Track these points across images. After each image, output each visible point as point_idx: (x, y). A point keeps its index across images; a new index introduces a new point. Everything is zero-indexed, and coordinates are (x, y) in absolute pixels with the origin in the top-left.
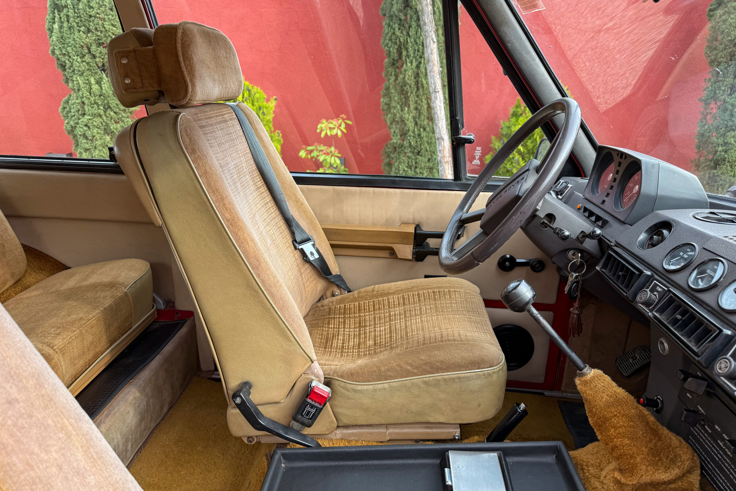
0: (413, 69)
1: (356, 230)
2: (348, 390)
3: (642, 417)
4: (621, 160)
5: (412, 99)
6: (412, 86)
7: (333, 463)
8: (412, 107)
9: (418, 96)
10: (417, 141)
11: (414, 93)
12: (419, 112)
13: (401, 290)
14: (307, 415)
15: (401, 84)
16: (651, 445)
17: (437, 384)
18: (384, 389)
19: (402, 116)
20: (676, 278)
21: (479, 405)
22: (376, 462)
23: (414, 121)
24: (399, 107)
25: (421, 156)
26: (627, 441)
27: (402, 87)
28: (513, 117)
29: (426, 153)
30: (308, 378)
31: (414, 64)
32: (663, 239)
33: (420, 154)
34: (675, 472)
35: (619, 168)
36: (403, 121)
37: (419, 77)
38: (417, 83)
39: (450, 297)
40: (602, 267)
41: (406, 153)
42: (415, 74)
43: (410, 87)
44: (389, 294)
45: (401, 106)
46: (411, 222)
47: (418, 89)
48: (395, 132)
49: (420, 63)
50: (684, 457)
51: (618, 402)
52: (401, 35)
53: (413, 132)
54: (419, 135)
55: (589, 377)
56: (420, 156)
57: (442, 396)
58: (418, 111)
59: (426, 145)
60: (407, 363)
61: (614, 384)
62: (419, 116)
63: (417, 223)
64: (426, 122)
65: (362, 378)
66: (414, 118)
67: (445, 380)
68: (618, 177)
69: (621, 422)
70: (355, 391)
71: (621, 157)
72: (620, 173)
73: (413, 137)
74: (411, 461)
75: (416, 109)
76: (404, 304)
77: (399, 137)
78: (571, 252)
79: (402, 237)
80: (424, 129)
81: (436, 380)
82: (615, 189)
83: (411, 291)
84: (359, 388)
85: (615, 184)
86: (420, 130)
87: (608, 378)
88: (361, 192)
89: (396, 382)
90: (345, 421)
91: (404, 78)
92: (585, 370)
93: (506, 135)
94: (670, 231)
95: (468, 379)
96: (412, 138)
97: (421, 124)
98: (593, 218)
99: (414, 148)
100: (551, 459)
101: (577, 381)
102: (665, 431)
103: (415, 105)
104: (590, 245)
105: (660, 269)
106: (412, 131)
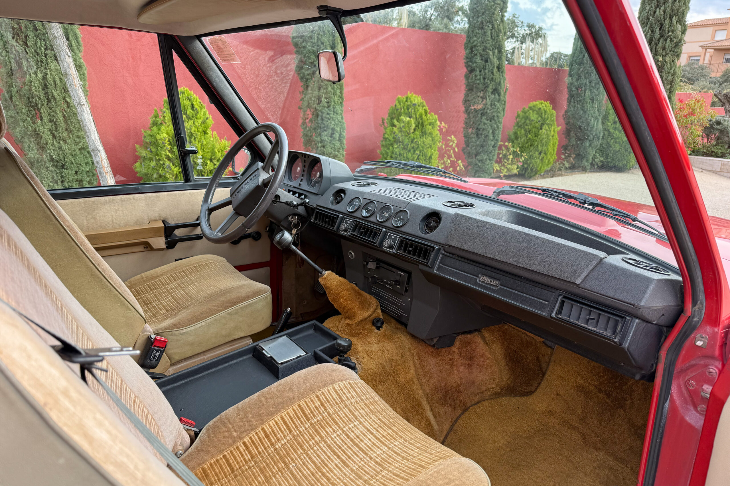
0: (39, 80)
1: (113, 233)
2: (176, 335)
3: (353, 288)
4: (305, 159)
5: (44, 111)
6: (42, 97)
7: (183, 382)
8: (46, 119)
9: (50, 108)
10: (59, 154)
11: (45, 105)
12: (55, 124)
13: (167, 272)
14: (154, 358)
15: (27, 96)
16: (359, 300)
17: (236, 312)
18: (202, 326)
19: (36, 129)
20: (355, 214)
21: (263, 318)
22: (212, 370)
23: (51, 133)
24: (29, 119)
25: (67, 169)
26: (349, 302)
27: (29, 98)
28: (154, 126)
29: (72, 165)
30: (145, 335)
31: (40, 75)
32: (342, 199)
33: (65, 167)
34: (372, 310)
35: (305, 164)
36: (38, 134)
37: (47, 88)
38: (46, 94)
39: (208, 266)
40: (315, 220)
41: (47, 168)
42: (43, 85)
43: (40, 98)
44: (157, 277)
45: (31, 119)
46: (158, 218)
47: (49, 101)
48: (29, 146)
49: (46, 74)
50: (373, 303)
51: (341, 284)
52: (17, 44)
53: (52, 145)
54: (60, 148)
55: (326, 275)
56: (65, 169)
57: (241, 319)
58: (53, 123)
59: (70, 157)
60: (214, 306)
61: (337, 276)
62: (56, 128)
63: (163, 219)
64: (65, 134)
65: (184, 325)
66: (50, 130)
67: (241, 308)
68: (306, 169)
69: (344, 293)
70: (181, 334)
71: (305, 157)
72: (307, 166)
73: (54, 150)
74: (235, 361)
75: (51, 121)
76: (175, 280)
77: (36, 151)
78: (290, 217)
79: (155, 232)
80: (65, 141)
81: (236, 310)
82: (305, 176)
83: (176, 270)
84: (185, 331)
85: (305, 173)
86: (59, 143)
87: (334, 274)
88: (109, 201)
89: (209, 320)
90: (177, 358)
91: (30, 90)
92: (323, 272)
93: (150, 143)
94: (345, 194)
95: (255, 303)
96: (52, 151)
97: (60, 137)
98: (297, 195)
99: (57, 162)
100: (311, 331)
101: (320, 280)
102: (363, 293)
103: (49, 117)
104: (301, 210)
105: (346, 212)
106: (51, 143)
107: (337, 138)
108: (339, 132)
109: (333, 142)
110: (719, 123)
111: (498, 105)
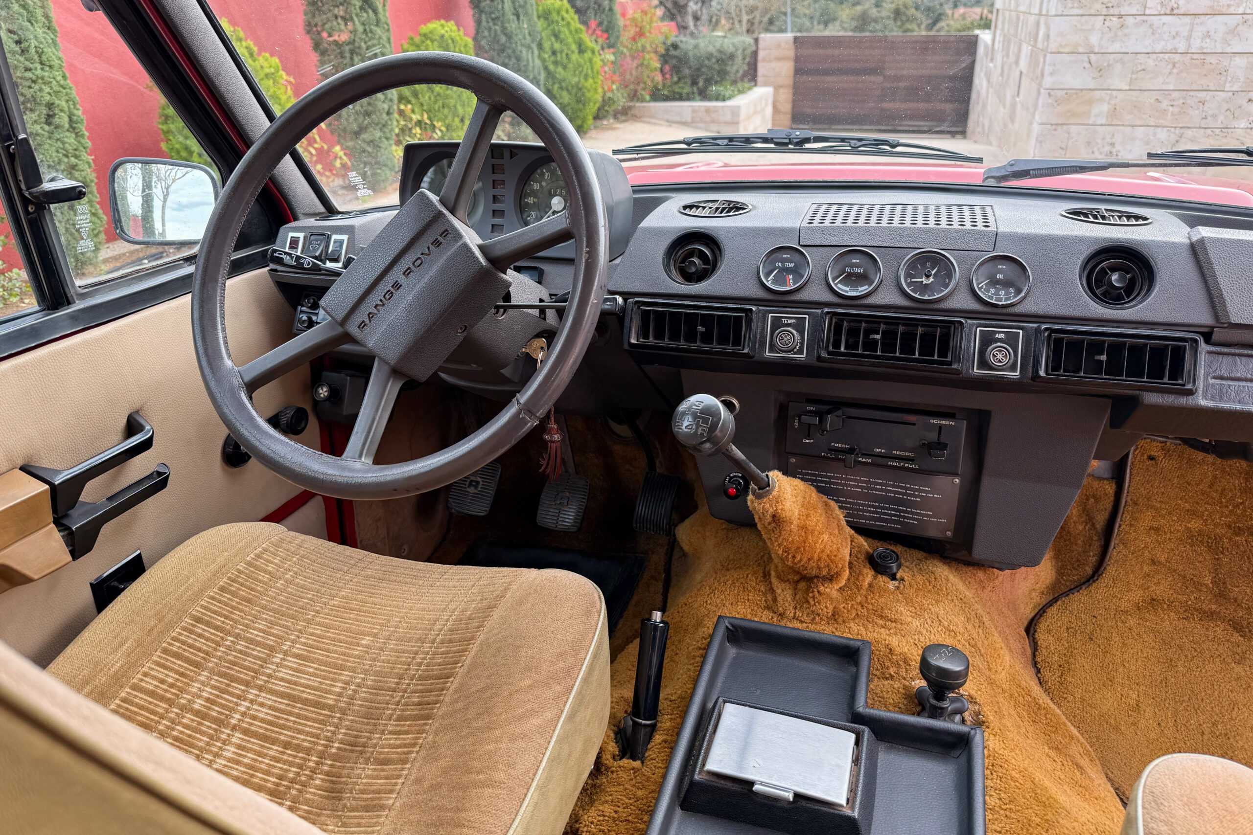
40: (640, 337)
55: (777, 487)
63: (20, 463)
79: (19, 520)
105: (765, 296)
107: (67, 126)
108: (66, 109)
109: (56, 136)
110: (675, 46)
111: (378, 31)
